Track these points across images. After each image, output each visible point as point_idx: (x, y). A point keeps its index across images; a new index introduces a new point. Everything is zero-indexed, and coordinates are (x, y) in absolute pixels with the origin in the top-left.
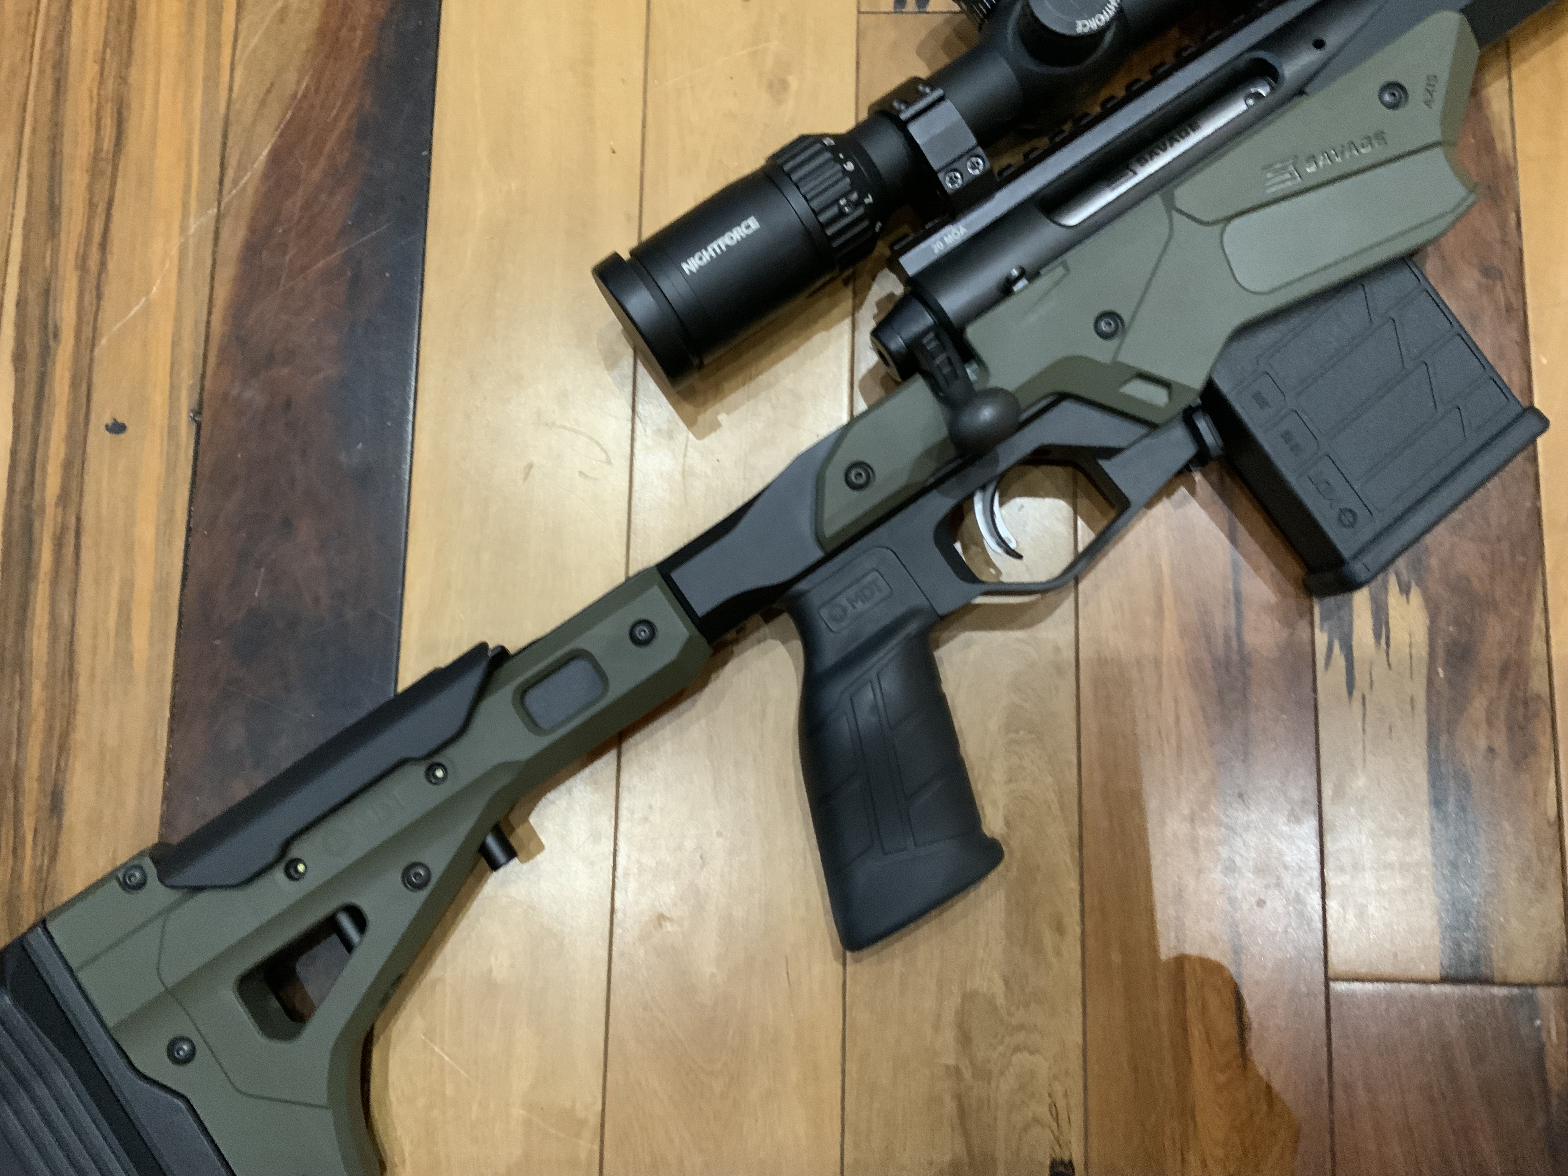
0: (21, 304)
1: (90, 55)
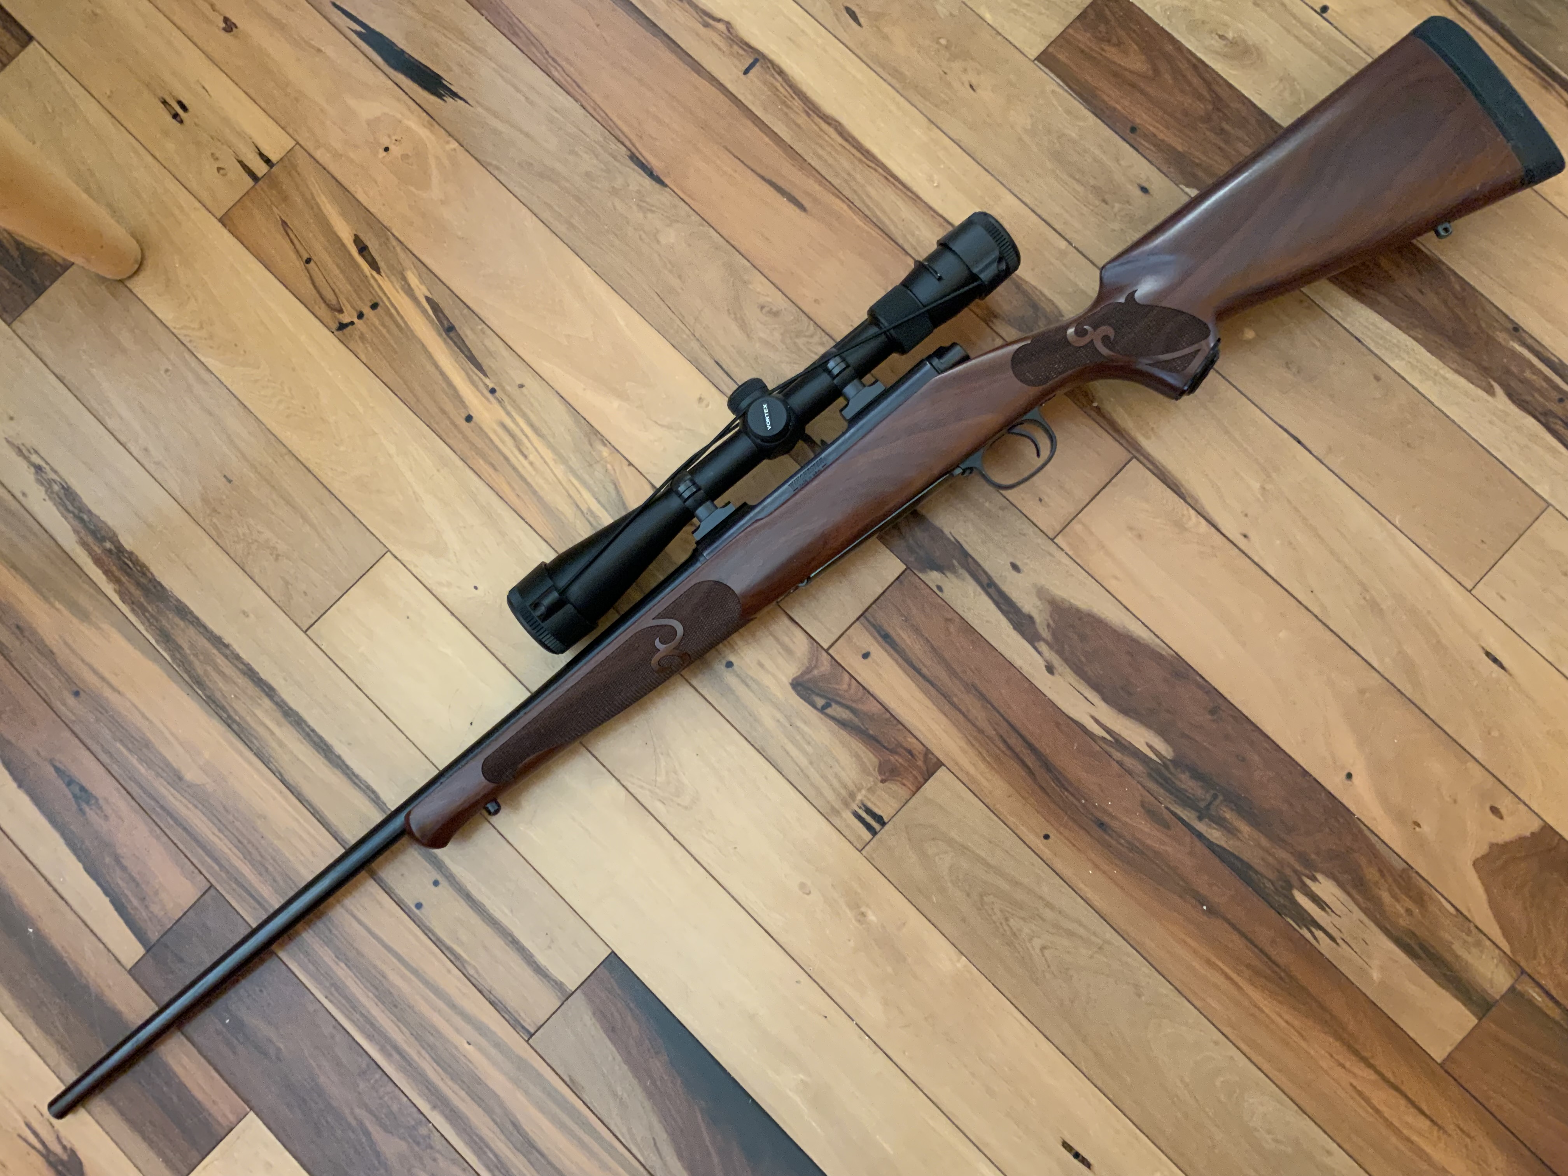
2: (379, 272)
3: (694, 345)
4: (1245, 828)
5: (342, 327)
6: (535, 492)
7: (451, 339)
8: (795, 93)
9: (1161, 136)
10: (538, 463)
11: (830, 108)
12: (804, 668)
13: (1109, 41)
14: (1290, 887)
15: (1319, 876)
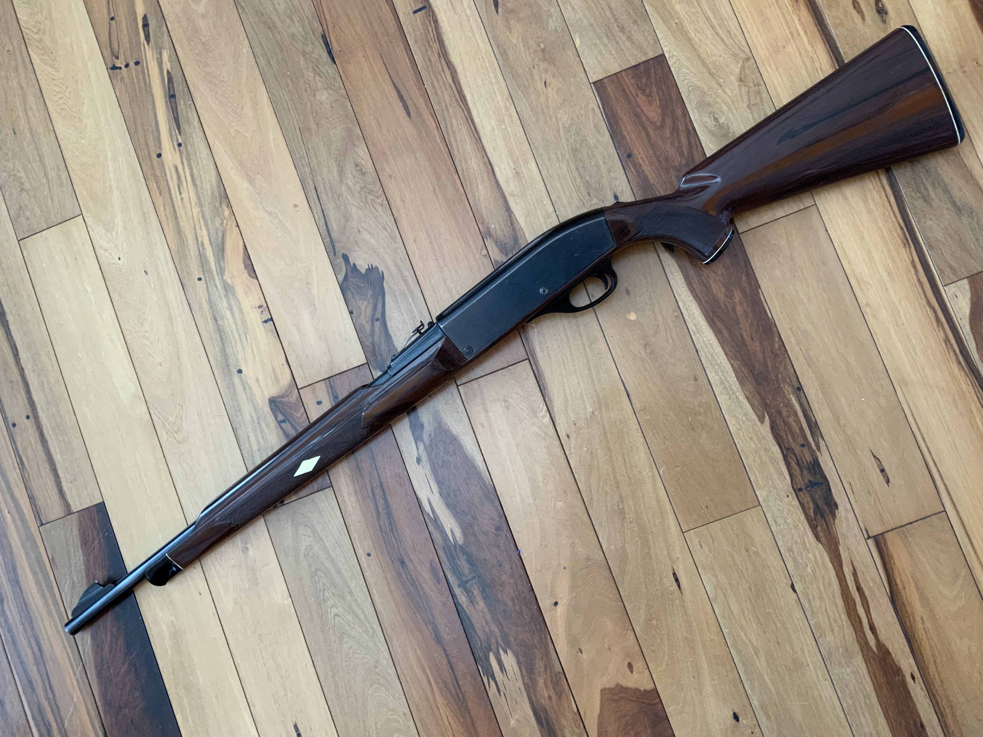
0: (34, 718)
1: (18, 623)
2: (148, 44)
3: (307, 170)
4: (482, 605)
5: (114, 68)
6: (176, 218)
7: (171, 102)
8: (438, 38)
9: (644, 168)
10: (186, 200)
11: (455, 58)
12: (281, 394)
13: (644, 91)
14: (490, 650)
15: (509, 651)
